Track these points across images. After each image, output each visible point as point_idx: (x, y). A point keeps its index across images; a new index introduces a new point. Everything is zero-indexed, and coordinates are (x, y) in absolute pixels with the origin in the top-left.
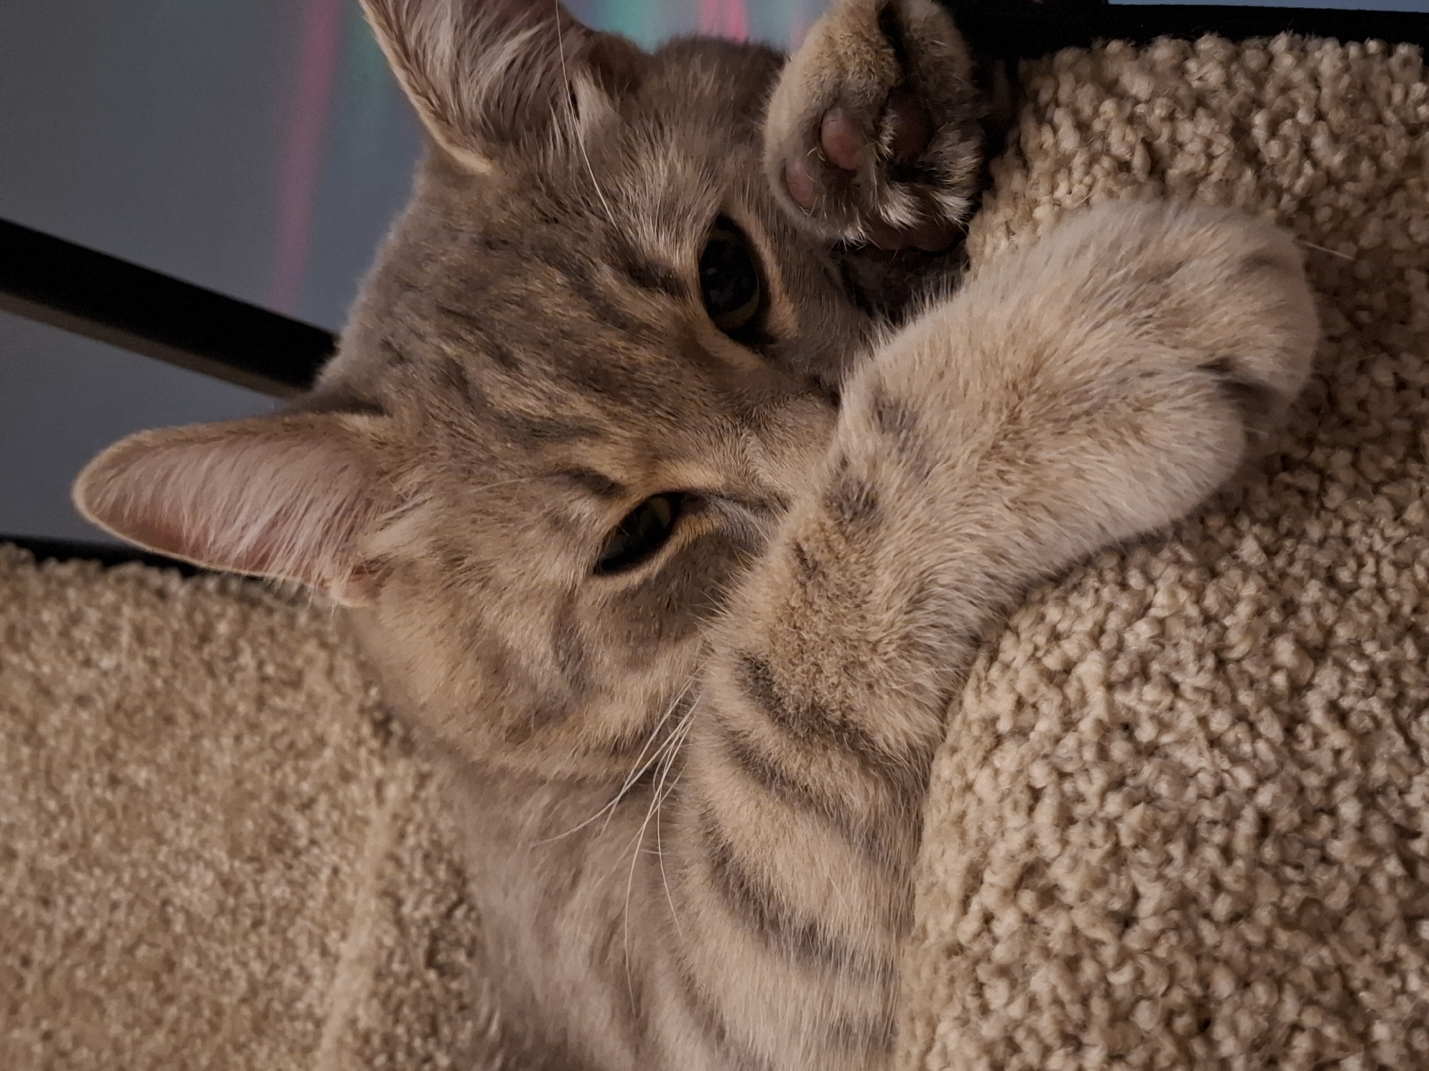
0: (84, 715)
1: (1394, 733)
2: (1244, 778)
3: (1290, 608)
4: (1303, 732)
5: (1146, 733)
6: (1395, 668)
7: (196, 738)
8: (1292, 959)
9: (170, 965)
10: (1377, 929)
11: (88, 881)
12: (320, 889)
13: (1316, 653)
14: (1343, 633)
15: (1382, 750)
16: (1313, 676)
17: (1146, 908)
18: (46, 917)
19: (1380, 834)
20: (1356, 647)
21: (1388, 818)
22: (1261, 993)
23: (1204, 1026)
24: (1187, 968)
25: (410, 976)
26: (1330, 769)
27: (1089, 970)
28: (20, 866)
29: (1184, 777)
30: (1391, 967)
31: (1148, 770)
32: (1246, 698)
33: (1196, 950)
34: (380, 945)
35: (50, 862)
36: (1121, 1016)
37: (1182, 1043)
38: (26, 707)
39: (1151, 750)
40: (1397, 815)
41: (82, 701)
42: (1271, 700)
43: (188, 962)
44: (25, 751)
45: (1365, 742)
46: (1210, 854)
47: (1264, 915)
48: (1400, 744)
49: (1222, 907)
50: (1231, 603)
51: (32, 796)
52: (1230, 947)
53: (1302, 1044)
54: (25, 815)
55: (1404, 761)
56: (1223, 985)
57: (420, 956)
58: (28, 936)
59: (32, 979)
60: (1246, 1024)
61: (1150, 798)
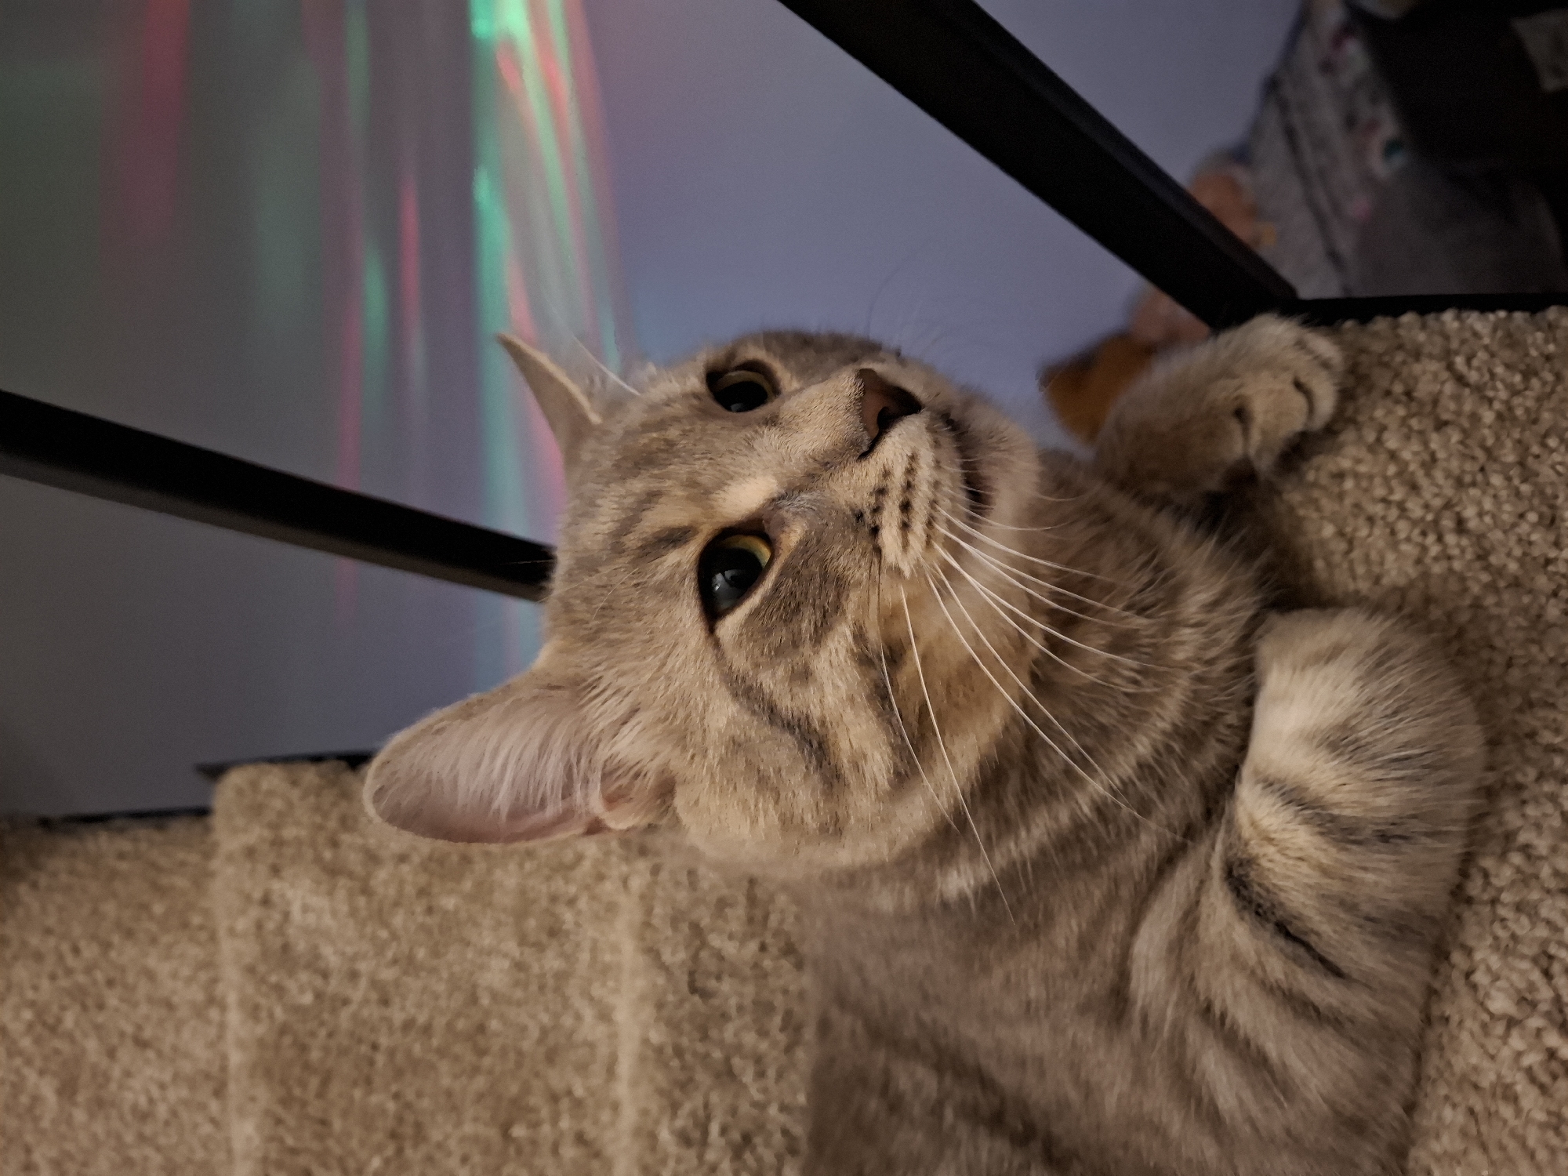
0: (405, 869)
7: (489, 871)
9: (481, 1028)
11: (414, 984)
12: (585, 957)
18: (387, 1012)
25: (682, 1002)
28: (363, 983)
34: (655, 985)
35: (388, 974)
38: (359, 869)
41: (403, 858)
43: (494, 1025)
44: (362, 901)
51: (369, 930)
54: (365, 946)
57: (685, 988)
58: (373, 1030)
59: (380, 1059)
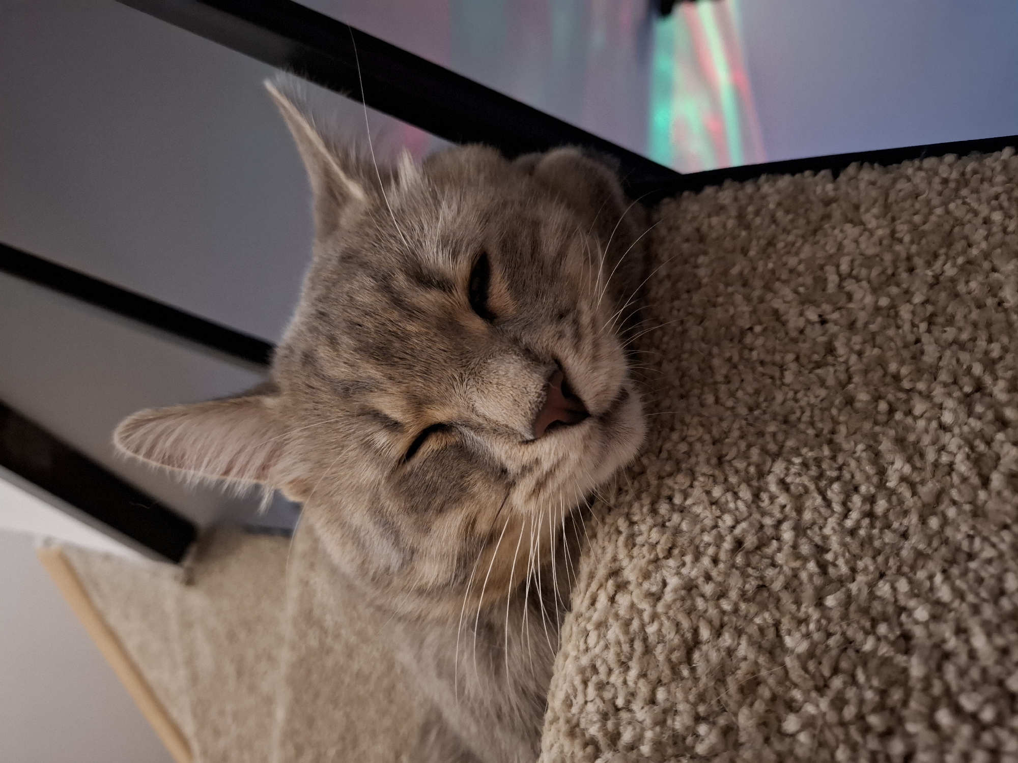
1: (816, 495)
2: (729, 521)
3: (760, 434)
4: (764, 496)
6: (818, 461)
10: (799, 601)
13: (774, 455)
14: (789, 445)
15: (808, 503)
16: (771, 468)
17: (669, 589)
19: (805, 549)
20: (796, 451)
21: (811, 540)
22: (727, 638)
23: (689, 657)
26: (778, 515)
27: (635, 625)
30: (802, 621)
32: (733, 480)
36: (648, 650)
40: (817, 540)
42: (747, 481)
45: (799, 500)
46: (706, 561)
47: (733, 594)
48: (819, 500)
49: (709, 589)
52: (712, 612)
55: (823, 510)
56: (707, 632)
61: (677, 533)
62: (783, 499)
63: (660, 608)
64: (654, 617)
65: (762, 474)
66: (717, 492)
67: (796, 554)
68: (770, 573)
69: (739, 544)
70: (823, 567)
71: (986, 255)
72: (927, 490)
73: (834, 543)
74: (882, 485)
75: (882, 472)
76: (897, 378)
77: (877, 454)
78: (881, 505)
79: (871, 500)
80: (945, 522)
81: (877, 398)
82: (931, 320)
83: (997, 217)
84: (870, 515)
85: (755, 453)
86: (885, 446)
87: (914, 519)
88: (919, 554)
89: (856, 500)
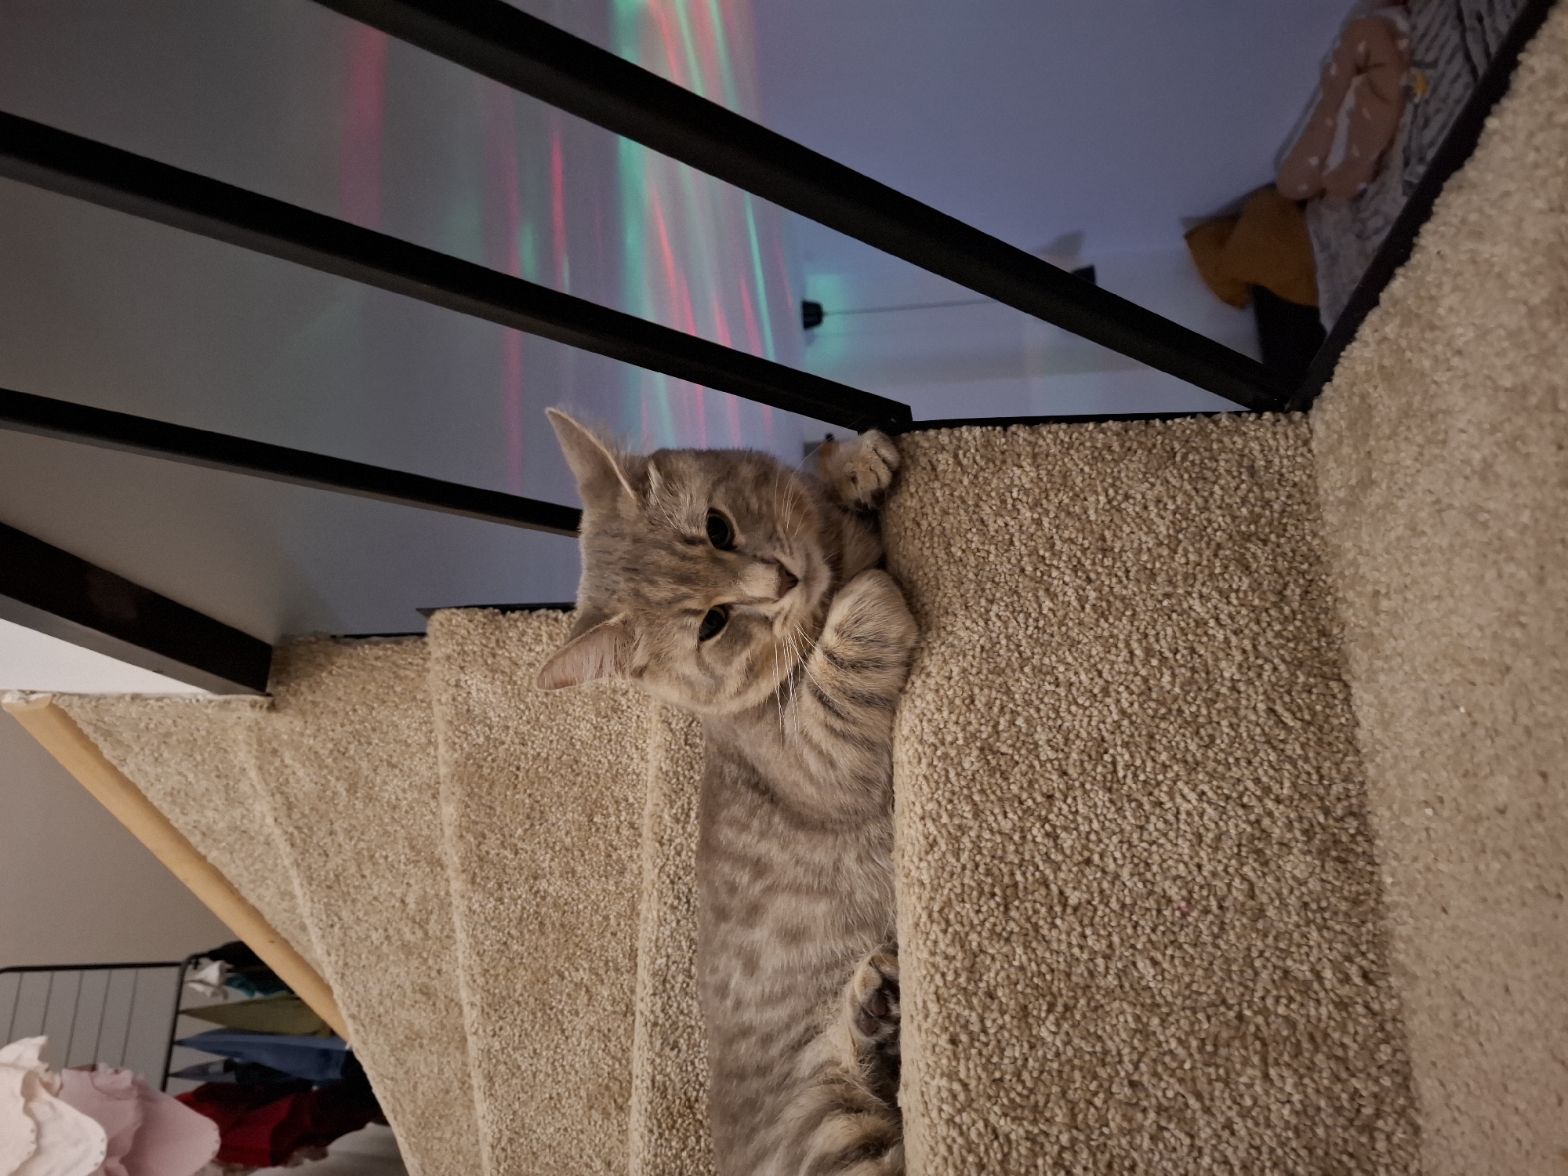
2: (976, 637)
3: (983, 590)
4: (990, 623)
5: (949, 628)
6: (1012, 603)
8: (993, 682)
10: (1014, 671)
13: (991, 602)
14: (998, 595)
15: (1010, 625)
17: (954, 674)
19: (1012, 647)
20: (1001, 599)
22: (986, 691)
23: (973, 702)
24: (967, 688)
26: (998, 632)
27: (942, 692)
29: (961, 639)
30: (1018, 680)
31: (951, 639)
32: (975, 616)
33: (969, 683)
36: (951, 703)
37: (968, 707)
39: (951, 633)
42: (981, 616)
45: (1006, 624)
46: (970, 658)
47: (985, 671)
48: (1015, 623)
49: (974, 671)
50: (968, 590)
52: (977, 681)
53: (998, 702)
55: (1017, 627)
56: (976, 690)
60: (983, 700)
61: (953, 646)
62: (999, 624)
63: (952, 682)
64: (950, 687)
65: (988, 611)
66: (968, 623)
67: (1009, 650)
68: (999, 660)
69: (982, 648)
70: (1020, 653)
71: (1082, 490)
72: (1060, 613)
73: (1024, 642)
74: (1040, 613)
75: (1040, 606)
76: (1043, 558)
77: (1037, 597)
78: (1041, 623)
79: (1036, 620)
80: (1068, 629)
81: (1036, 569)
82: (1057, 527)
83: (1087, 469)
84: (1037, 627)
85: (983, 602)
86: (1041, 593)
87: (1056, 628)
88: (1059, 644)
89: (1031, 621)
